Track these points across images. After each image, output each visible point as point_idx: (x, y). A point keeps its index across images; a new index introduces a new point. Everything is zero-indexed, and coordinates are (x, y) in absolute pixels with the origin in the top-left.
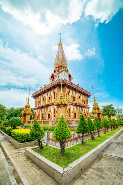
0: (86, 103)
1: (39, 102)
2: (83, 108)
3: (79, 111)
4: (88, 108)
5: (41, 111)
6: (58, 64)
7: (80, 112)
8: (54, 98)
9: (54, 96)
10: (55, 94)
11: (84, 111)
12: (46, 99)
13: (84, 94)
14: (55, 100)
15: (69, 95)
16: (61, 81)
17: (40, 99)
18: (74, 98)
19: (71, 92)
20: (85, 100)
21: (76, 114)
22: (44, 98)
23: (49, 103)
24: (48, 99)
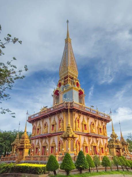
0: (104, 131)
1: (38, 129)
2: (98, 139)
3: (92, 143)
4: (106, 139)
5: (41, 142)
6: (65, 73)
7: (94, 145)
8: (60, 127)
9: (60, 123)
10: (60, 121)
11: (100, 143)
12: (48, 126)
13: (101, 119)
14: (60, 128)
15: (79, 122)
16: (69, 105)
17: (40, 125)
18: (85, 125)
19: (82, 118)
20: (102, 128)
21: (88, 148)
22: (45, 125)
23: (52, 132)
24: (52, 126)
